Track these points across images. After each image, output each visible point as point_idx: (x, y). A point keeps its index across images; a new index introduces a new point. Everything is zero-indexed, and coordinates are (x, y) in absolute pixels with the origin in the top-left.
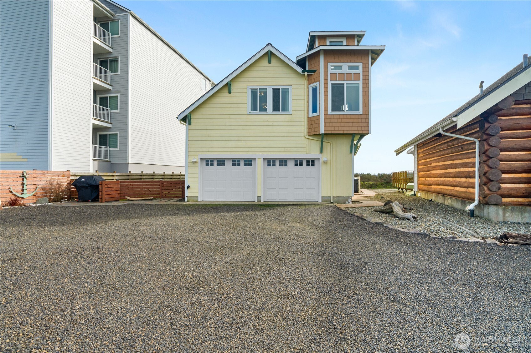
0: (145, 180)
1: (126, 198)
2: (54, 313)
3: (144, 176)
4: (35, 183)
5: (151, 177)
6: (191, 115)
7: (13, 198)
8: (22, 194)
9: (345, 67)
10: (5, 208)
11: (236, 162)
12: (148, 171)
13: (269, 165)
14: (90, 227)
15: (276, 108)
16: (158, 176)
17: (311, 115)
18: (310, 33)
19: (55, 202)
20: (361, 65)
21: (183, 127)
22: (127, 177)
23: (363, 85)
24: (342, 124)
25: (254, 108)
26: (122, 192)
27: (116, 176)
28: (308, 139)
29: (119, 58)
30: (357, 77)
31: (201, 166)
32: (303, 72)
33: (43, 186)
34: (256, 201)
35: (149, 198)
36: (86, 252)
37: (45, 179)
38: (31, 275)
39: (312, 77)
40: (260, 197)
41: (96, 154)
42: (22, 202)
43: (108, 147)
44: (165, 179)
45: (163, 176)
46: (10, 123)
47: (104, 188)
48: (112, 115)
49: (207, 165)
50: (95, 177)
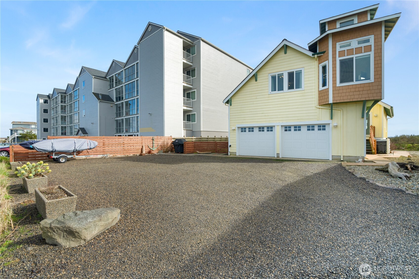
0: (210, 141)
1: (197, 152)
2: (149, 193)
3: (209, 139)
4: (157, 143)
5: (213, 140)
6: (231, 99)
7: (149, 150)
8: (153, 148)
9: (354, 43)
10: (146, 154)
11: (261, 129)
12: (212, 136)
13: (286, 130)
14: (174, 165)
15: (291, 87)
16: (218, 139)
17: (321, 88)
18: (320, 22)
19: (165, 153)
20: (372, 38)
21: (227, 107)
22: (200, 140)
23: (374, 54)
24: (351, 94)
25: (274, 89)
26: (195, 148)
27: (194, 139)
28: (319, 109)
29: (196, 68)
30: (368, 49)
31: (238, 132)
32: (313, 55)
33: (160, 144)
34: (276, 157)
35: (209, 152)
36: (168, 175)
37: (161, 141)
38: (147, 181)
39: (322, 58)
40: (278, 154)
41: (185, 126)
42: (153, 152)
43: (191, 122)
44: (222, 140)
45: (221, 139)
46: (149, 113)
47: (186, 146)
48: (193, 103)
49: (242, 131)
50: (182, 139)
